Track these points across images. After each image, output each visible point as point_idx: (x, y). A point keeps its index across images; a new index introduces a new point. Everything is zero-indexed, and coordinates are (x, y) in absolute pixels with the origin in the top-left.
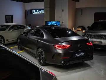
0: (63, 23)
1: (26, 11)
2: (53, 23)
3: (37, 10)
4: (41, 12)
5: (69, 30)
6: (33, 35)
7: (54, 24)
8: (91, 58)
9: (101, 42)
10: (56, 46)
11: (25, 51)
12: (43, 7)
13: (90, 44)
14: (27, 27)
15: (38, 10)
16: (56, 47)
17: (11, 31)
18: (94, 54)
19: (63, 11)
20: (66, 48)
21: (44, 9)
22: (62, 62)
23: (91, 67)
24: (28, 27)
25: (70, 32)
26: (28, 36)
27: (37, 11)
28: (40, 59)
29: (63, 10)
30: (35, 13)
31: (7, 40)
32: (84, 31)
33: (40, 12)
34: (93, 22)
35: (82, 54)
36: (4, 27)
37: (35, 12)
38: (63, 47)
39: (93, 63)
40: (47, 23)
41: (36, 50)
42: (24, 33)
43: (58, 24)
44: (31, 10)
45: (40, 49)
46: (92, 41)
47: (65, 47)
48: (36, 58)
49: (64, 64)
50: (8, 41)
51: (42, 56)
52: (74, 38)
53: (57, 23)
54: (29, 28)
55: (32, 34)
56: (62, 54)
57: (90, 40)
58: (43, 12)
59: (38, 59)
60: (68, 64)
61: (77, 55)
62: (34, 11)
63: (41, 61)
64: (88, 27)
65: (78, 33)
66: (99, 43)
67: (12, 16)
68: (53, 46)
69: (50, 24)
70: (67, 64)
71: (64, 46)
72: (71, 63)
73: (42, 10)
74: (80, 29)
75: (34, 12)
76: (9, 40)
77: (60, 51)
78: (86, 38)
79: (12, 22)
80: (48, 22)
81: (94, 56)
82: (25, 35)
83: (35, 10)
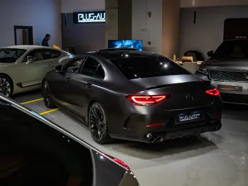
0: (150, 43)
1: (62, 15)
2: (127, 43)
3: (88, 13)
4: (99, 19)
5: (165, 60)
6: (79, 72)
7: (130, 46)
8: (216, 126)
9: (241, 88)
10: (133, 98)
11: (60, 110)
12: (103, 7)
13: (214, 92)
14: (66, 55)
15: (90, 13)
16: (132, 101)
17: (27, 63)
18: (223, 115)
19: (150, 16)
20: (156, 103)
21: (104, 12)
22: (148, 136)
23: (217, 148)
24: (69, 54)
25: (166, 66)
26: (67, 75)
27: (90, 15)
28: (95, 128)
29: (150, 14)
30: (84, 21)
31: (20, 85)
32: (199, 63)
33: (95, 18)
34: (221, 41)
35: (195, 116)
36: (12, 54)
37: (85, 18)
38: (149, 100)
39: (220, 138)
40: (111, 43)
41: (86, 108)
42: (59, 68)
43: (139, 46)
44: (75, 15)
45: (96, 105)
46: (219, 86)
47: (154, 99)
48: (86, 125)
49: (151, 140)
50: (22, 87)
51: (102, 120)
52: (177, 80)
53: (135, 44)
54: (71, 56)
55: (76, 69)
56: (148, 117)
57: (213, 82)
58: (103, 17)
59: (92, 129)
60: (162, 140)
61: (183, 119)
62: (83, 15)
63: (99, 133)
64: (210, 53)
65: (186, 66)
66: (236, 90)
67: (30, 29)
68: (127, 97)
69: (119, 45)
70: (159, 139)
71: (151, 98)
72: (168, 137)
73: (100, 12)
74: (191, 58)
75: (81, 19)
76: (23, 85)
77: (142, 110)
78: (204, 78)
79: (31, 43)
80: (115, 41)
81: (223, 121)
82: (61, 73)
83: (84, 13)
